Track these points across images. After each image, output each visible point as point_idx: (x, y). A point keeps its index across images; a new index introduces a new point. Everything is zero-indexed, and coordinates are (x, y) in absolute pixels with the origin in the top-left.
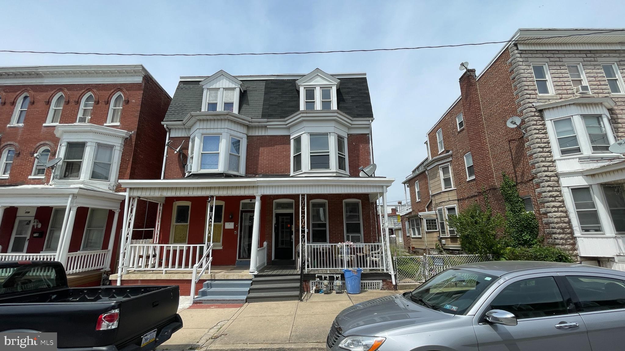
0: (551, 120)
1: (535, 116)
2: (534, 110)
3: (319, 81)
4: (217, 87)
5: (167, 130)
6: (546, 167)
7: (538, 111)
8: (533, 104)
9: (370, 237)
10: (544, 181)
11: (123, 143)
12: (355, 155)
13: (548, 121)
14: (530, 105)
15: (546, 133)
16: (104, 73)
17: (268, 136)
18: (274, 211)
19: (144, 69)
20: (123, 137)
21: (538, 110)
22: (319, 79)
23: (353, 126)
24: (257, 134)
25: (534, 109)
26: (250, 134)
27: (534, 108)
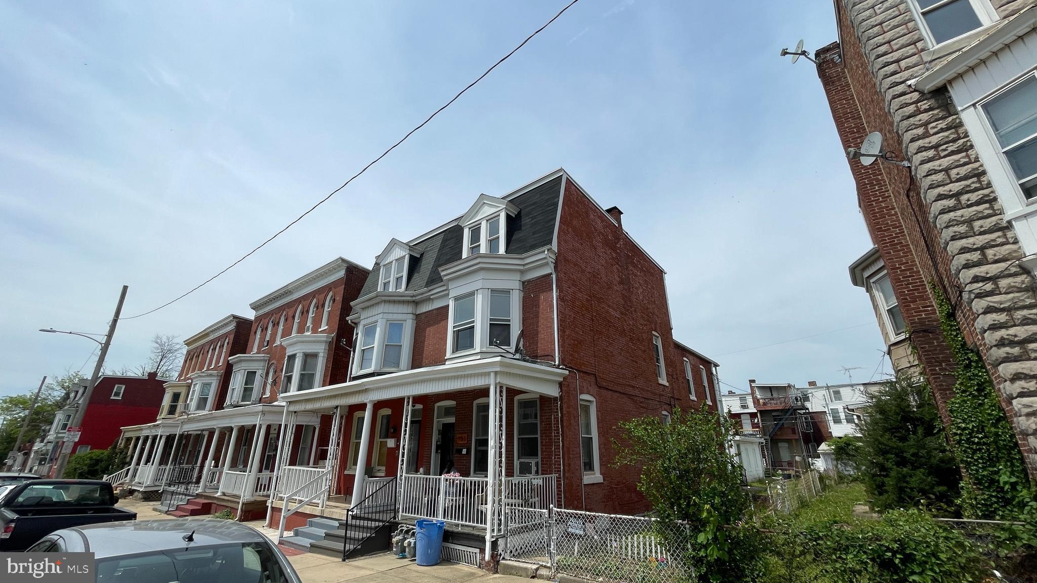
0: (974, 105)
1: (918, 112)
2: (916, 96)
3: (487, 211)
4: (391, 260)
5: (353, 325)
6: (976, 250)
7: (929, 96)
8: (909, 83)
9: (551, 465)
10: (973, 296)
11: (328, 348)
12: (532, 315)
13: (965, 112)
14: (901, 88)
15: (967, 148)
16: (322, 275)
17: (435, 309)
18: (435, 420)
19: (343, 260)
20: (326, 342)
21: (930, 92)
22: (486, 208)
23: (526, 267)
24: (424, 310)
25: (917, 93)
26: (418, 312)
27: (915, 91)
